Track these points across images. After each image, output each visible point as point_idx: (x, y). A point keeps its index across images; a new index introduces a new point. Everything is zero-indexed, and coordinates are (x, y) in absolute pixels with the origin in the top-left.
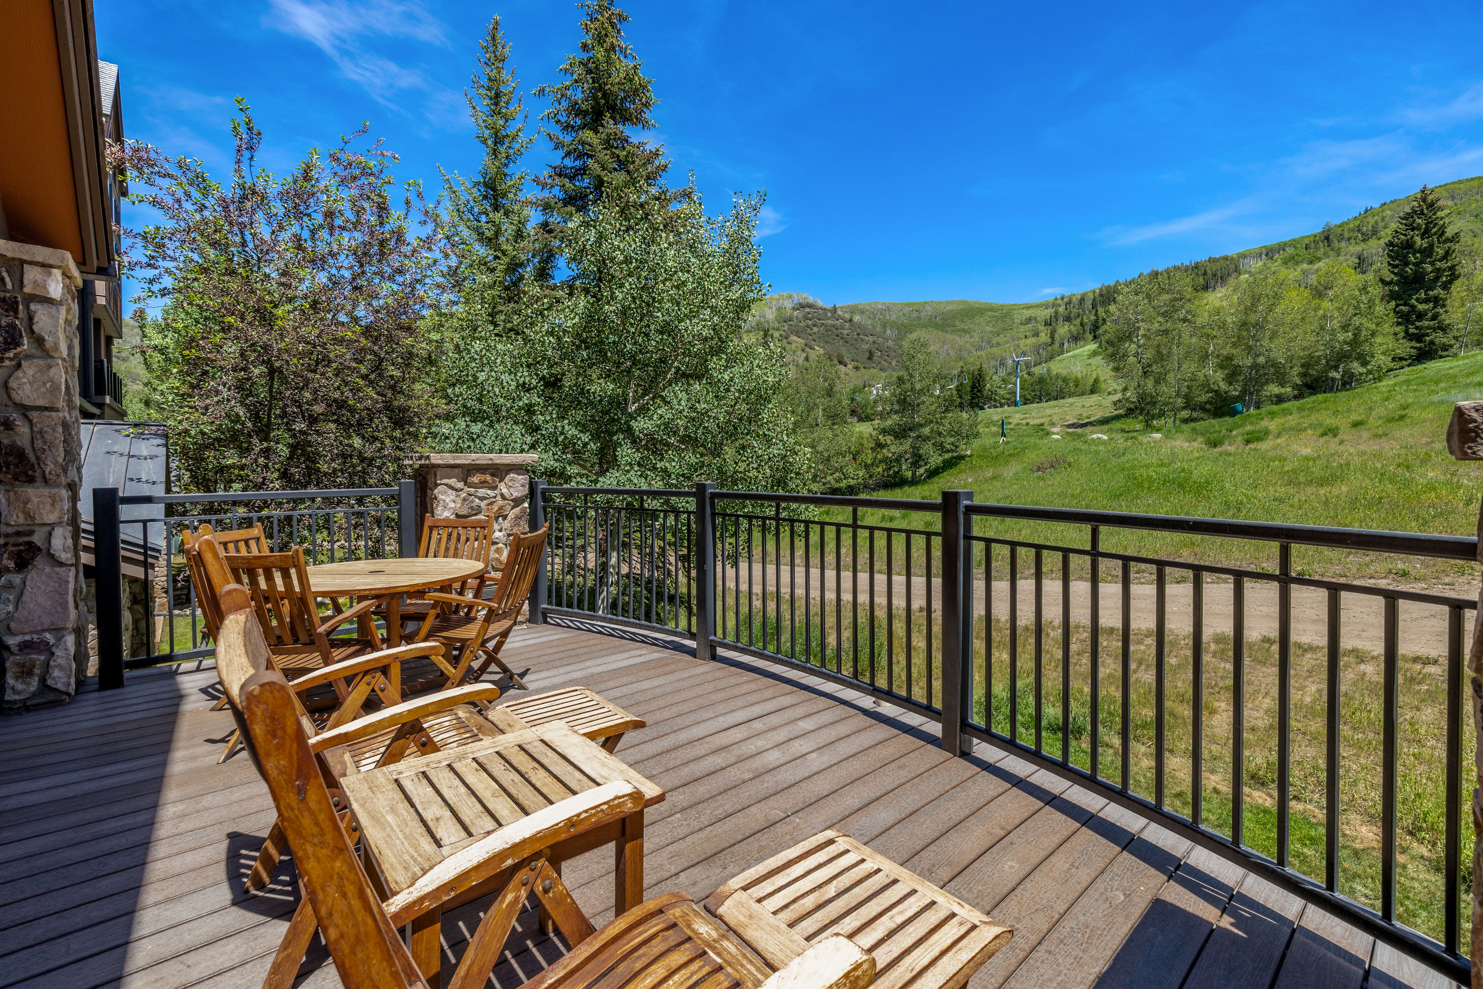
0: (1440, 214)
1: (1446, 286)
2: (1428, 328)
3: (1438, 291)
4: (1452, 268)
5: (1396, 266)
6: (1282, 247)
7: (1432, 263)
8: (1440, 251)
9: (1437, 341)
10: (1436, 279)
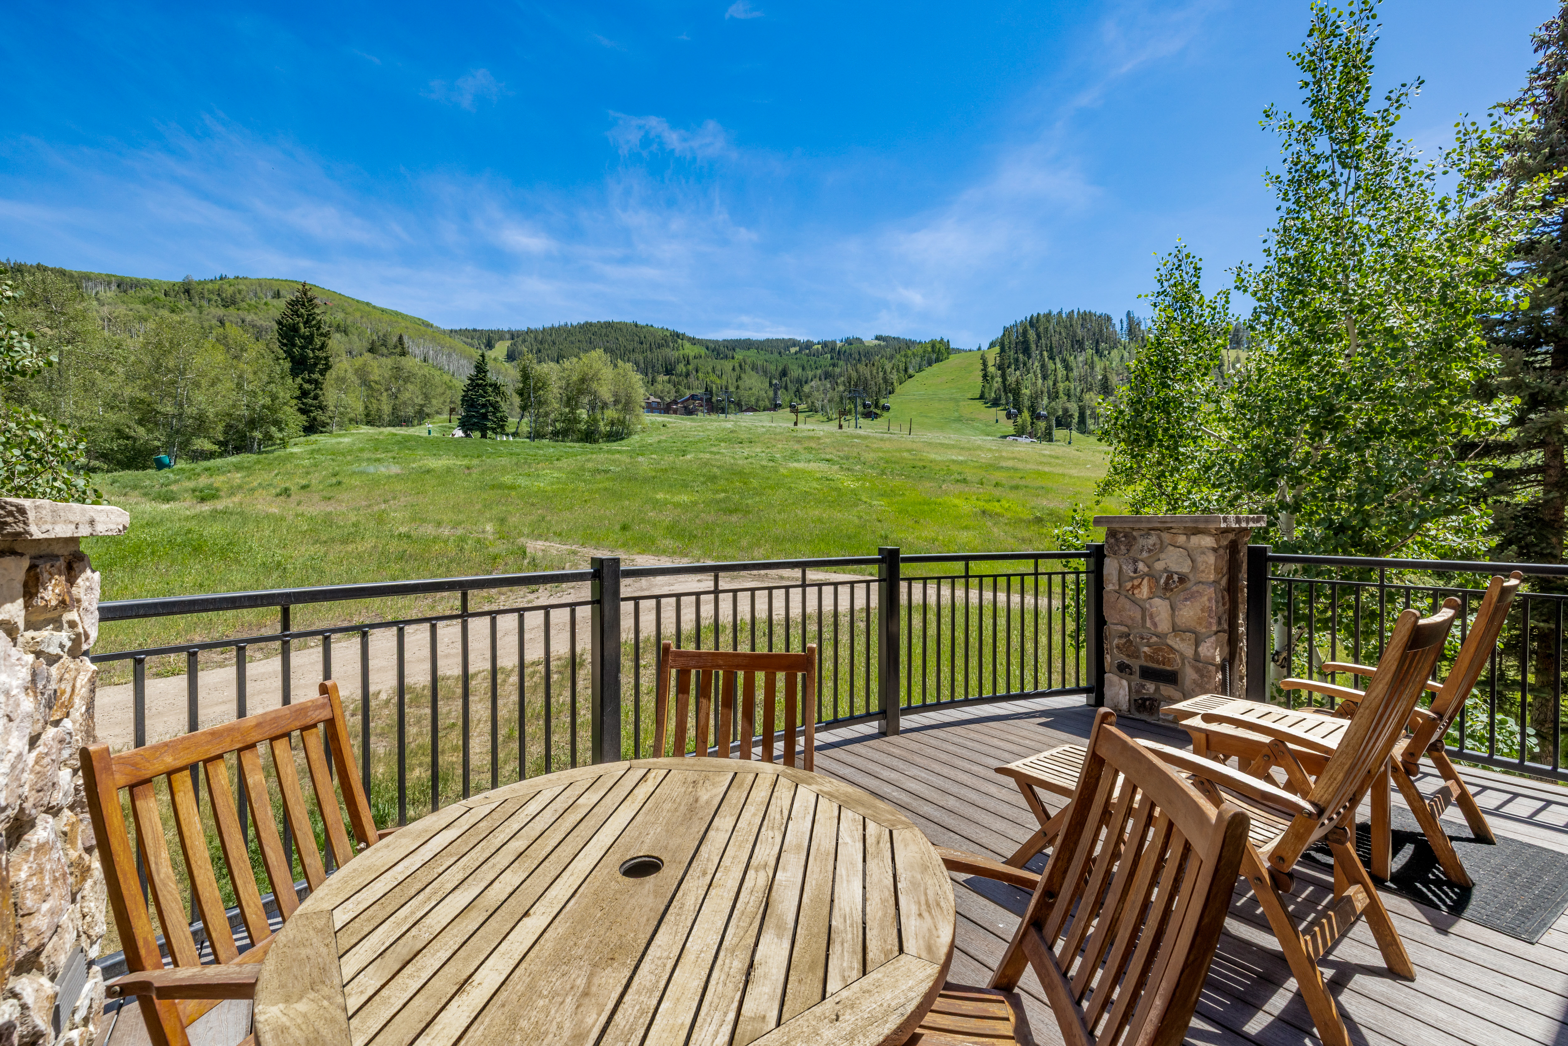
0: (317, 311)
1: (323, 372)
2: (311, 406)
3: (316, 376)
4: (326, 358)
5: (285, 345)
6: (136, 285)
7: (313, 350)
8: (318, 342)
9: (318, 418)
10: (316, 364)
